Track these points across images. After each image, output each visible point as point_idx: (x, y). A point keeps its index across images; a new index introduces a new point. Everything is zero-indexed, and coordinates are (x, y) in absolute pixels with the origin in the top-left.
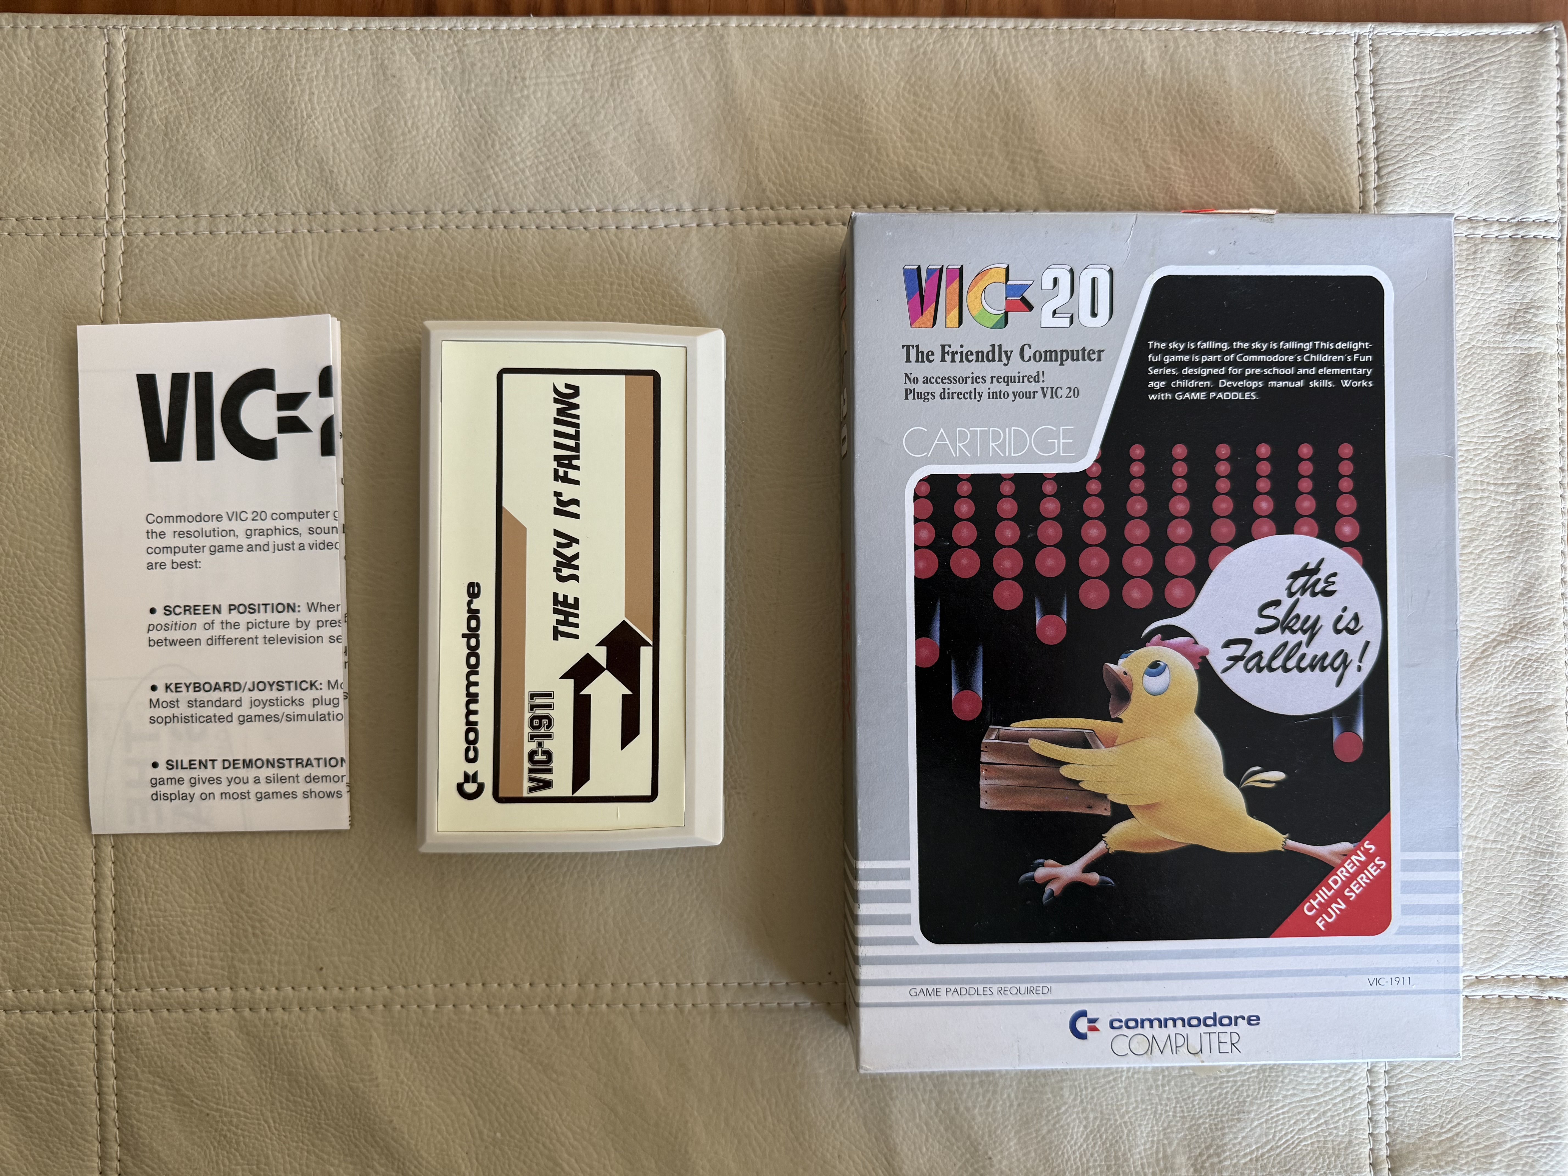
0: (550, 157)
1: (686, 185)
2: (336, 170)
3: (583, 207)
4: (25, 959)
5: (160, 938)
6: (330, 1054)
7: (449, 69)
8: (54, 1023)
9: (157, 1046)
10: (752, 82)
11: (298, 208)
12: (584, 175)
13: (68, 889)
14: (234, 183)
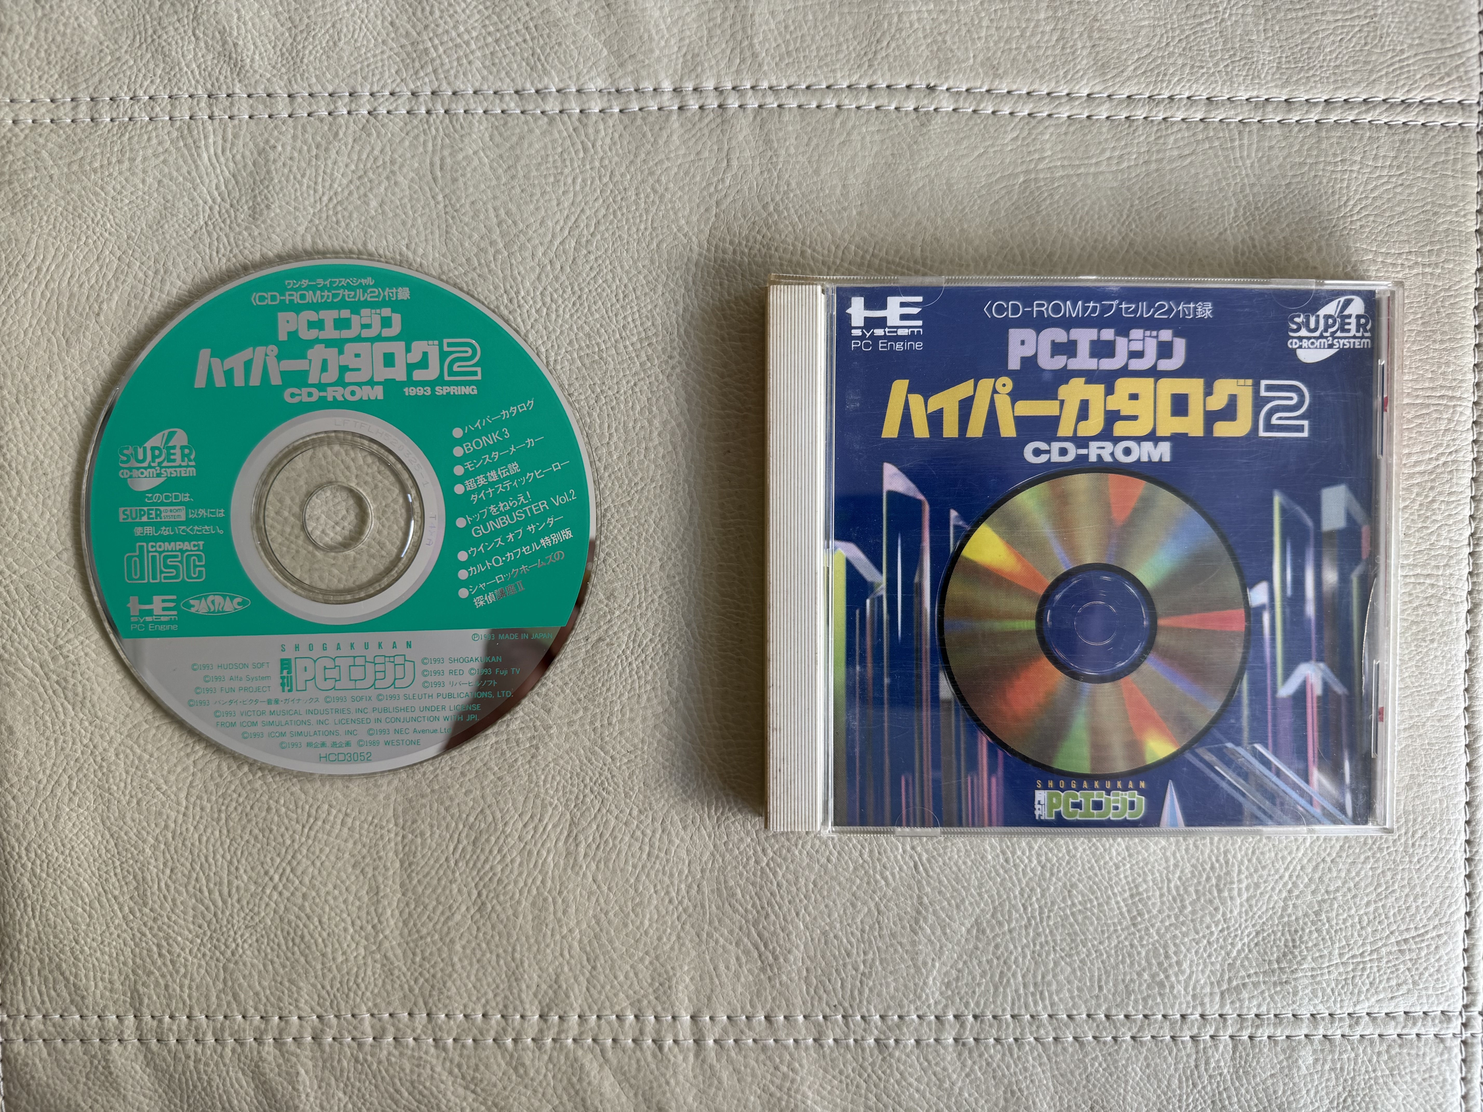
0: (501, 26)
1: (666, 60)
2: (241, 43)
3: (540, 86)
11: (196, 89)
12: (541, 48)
14: (119, 59)
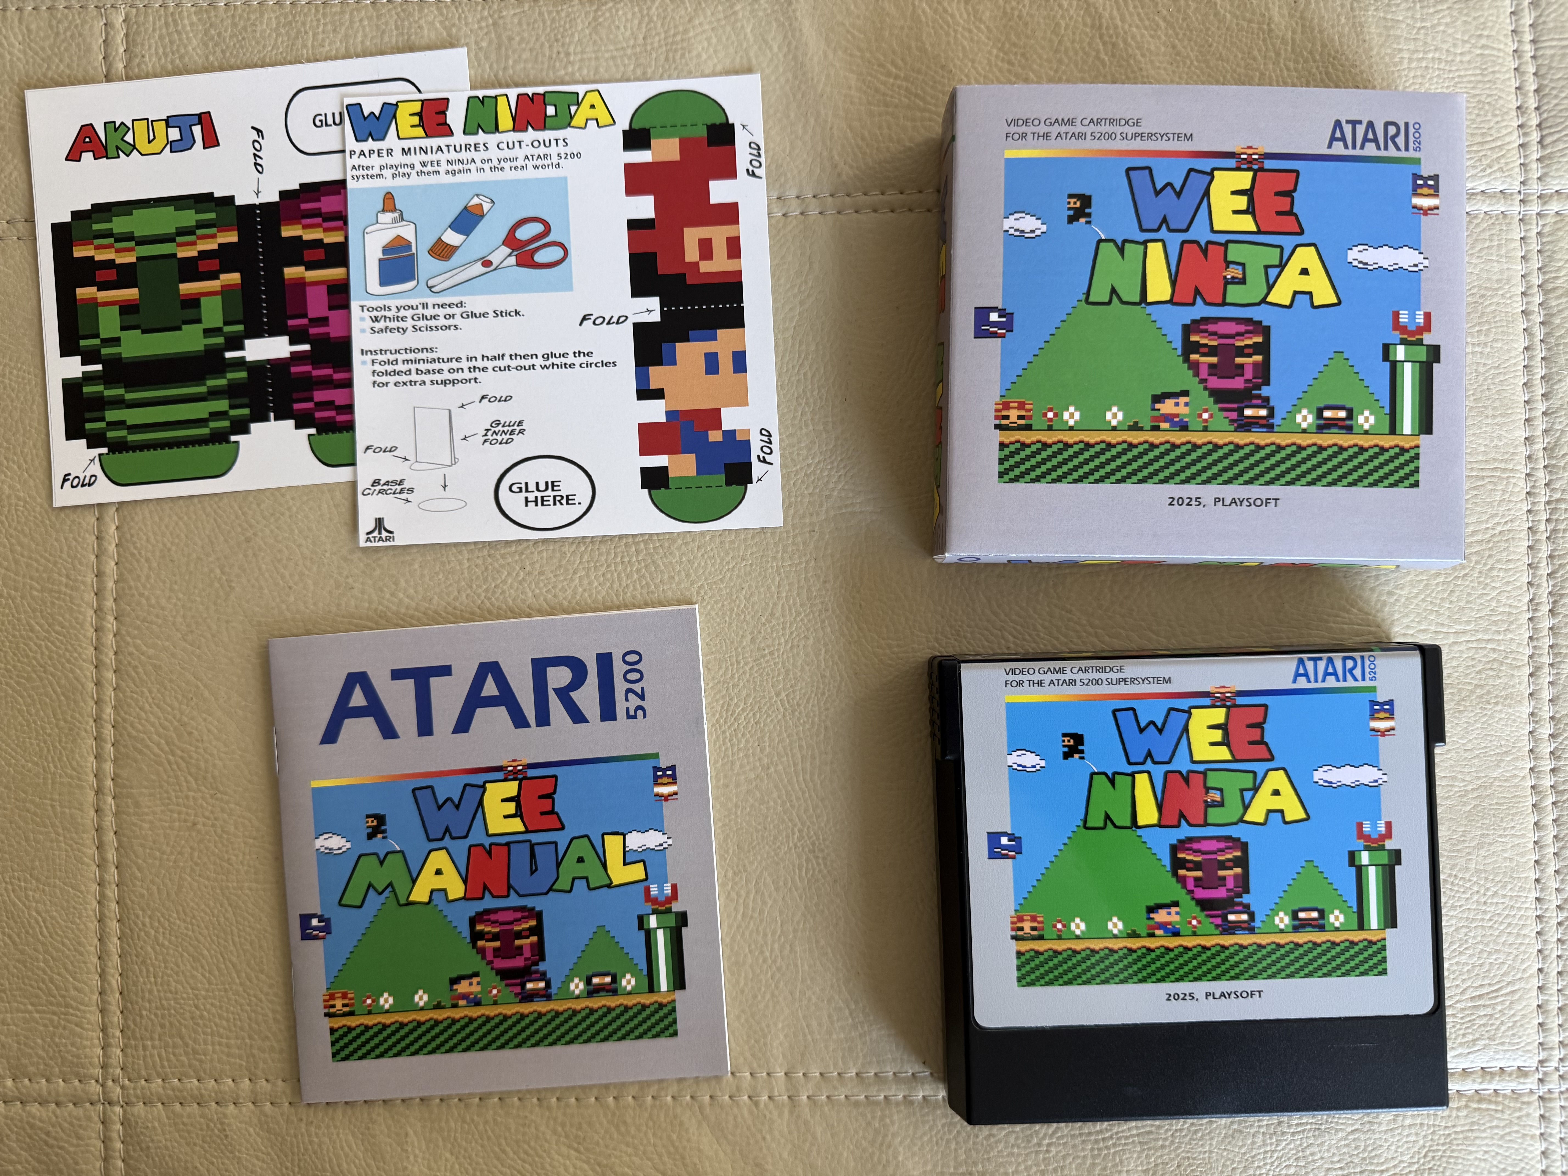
4: (25, 1044)
5: (171, 1024)
6: (361, 1155)
7: (484, 44)
8: (57, 1117)
9: (169, 1144)
10: (825, 53)
13: (71, 967)
